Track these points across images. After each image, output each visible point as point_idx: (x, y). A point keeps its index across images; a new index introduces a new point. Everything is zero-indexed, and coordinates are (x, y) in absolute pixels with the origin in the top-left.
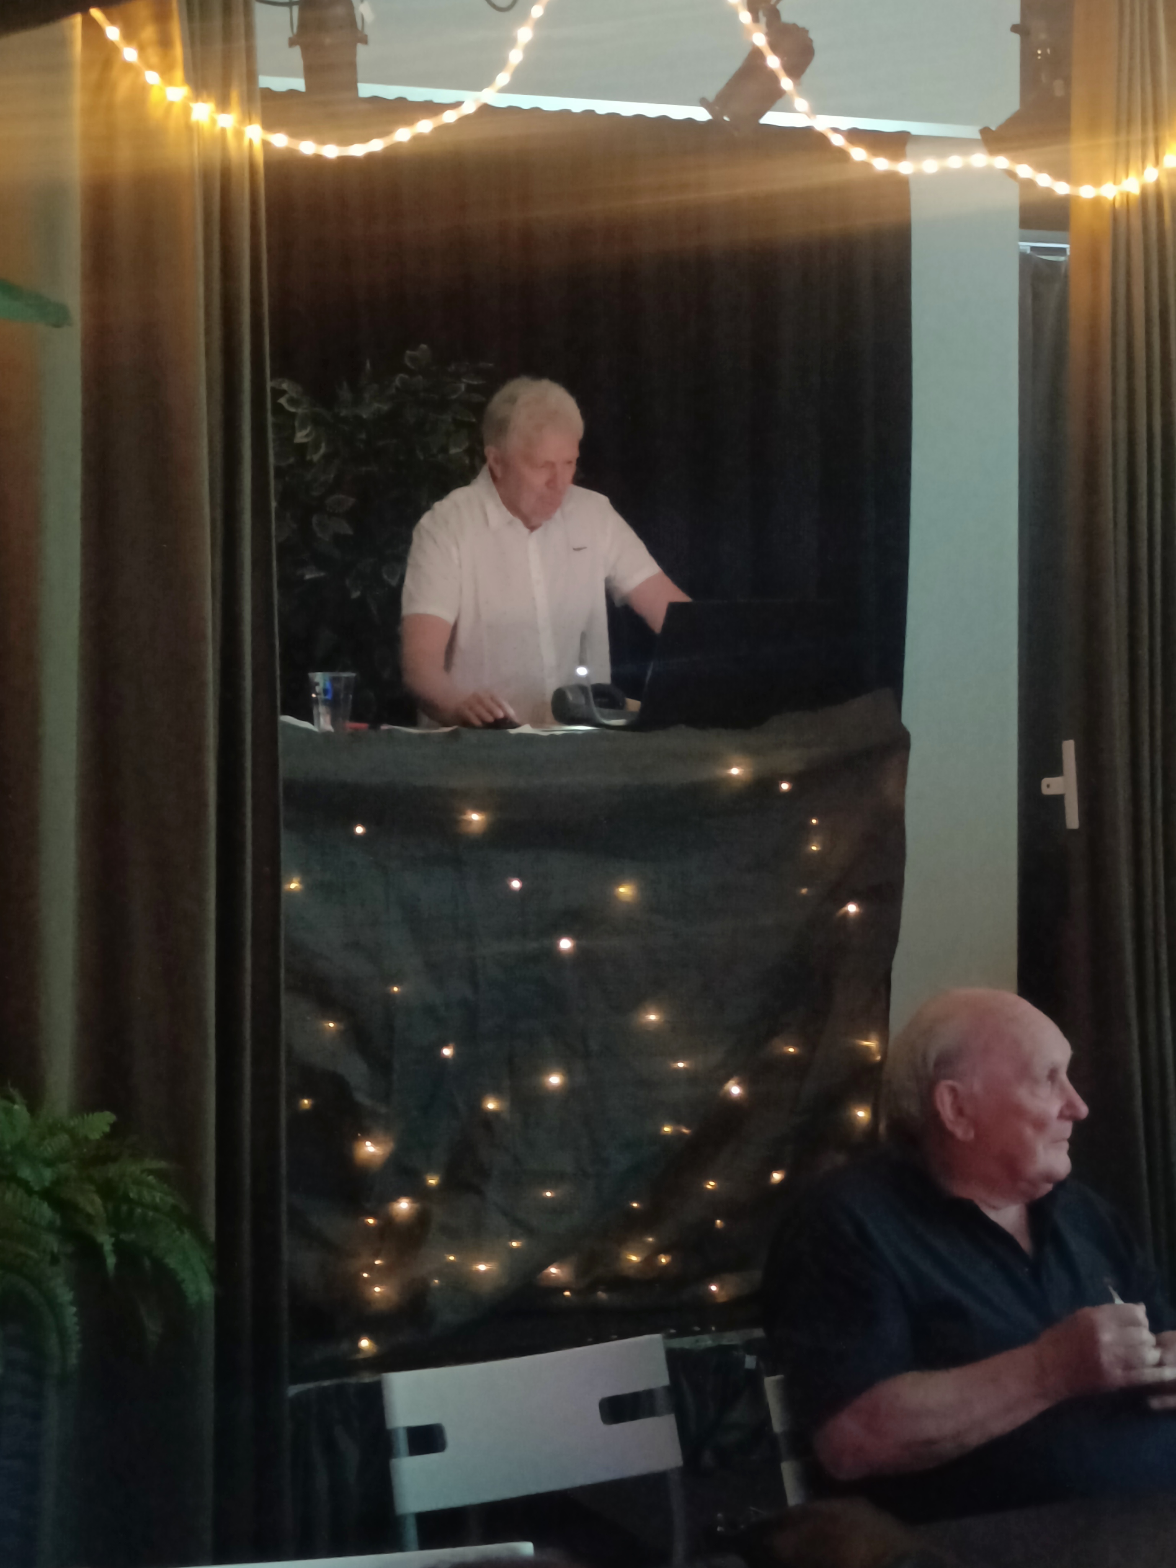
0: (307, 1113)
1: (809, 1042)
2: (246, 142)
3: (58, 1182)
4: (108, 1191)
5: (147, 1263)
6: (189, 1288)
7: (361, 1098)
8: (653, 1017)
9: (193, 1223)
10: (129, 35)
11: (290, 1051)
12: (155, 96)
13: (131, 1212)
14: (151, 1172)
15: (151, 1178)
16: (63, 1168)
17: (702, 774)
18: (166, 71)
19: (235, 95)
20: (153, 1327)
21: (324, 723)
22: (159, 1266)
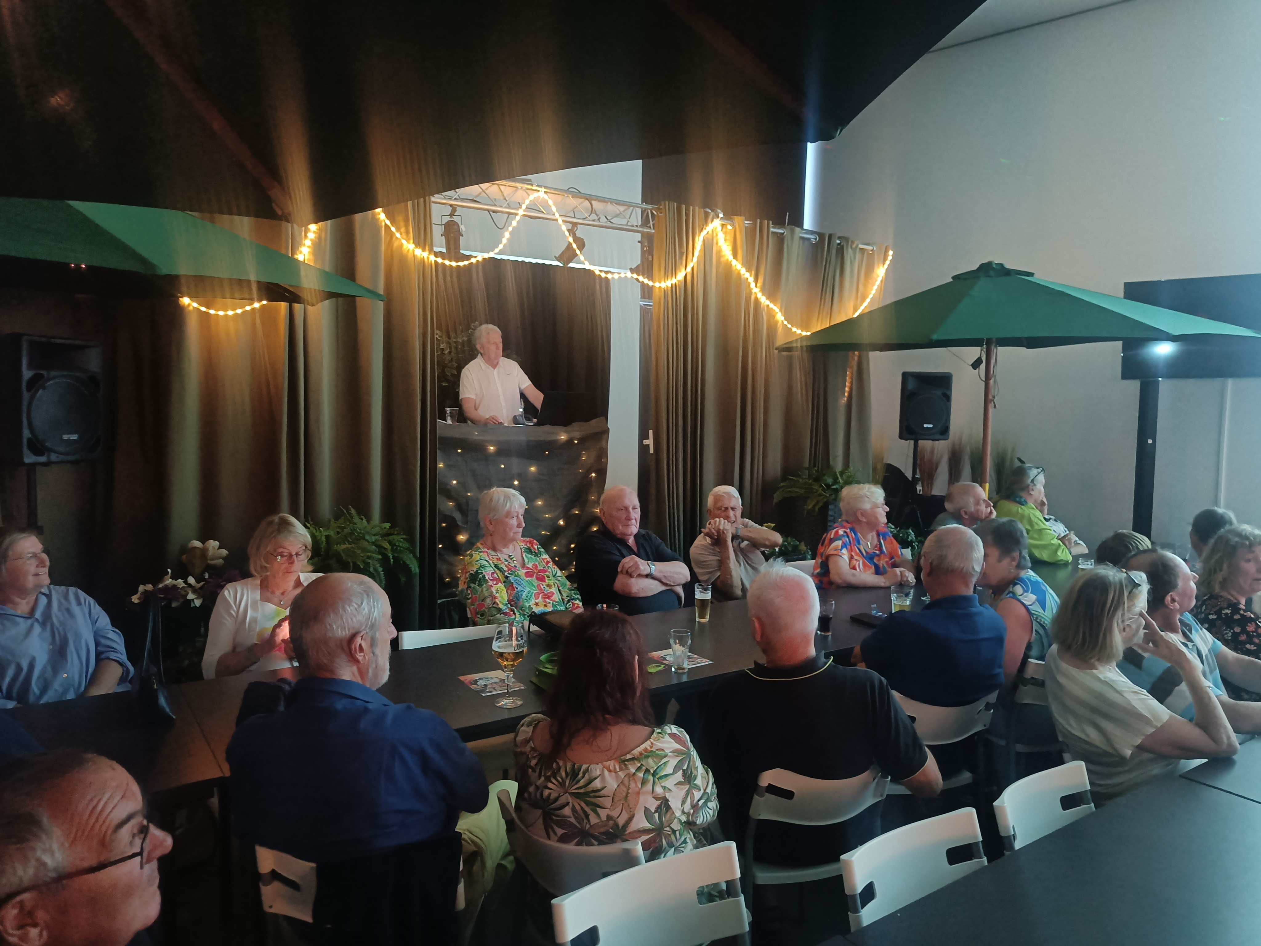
0: (444, 527)
1: (582, 510)
2: (430, 261)
3: (376, 540)
4: (390, 543)
5: (401, 562)
6: (413, 569)
7: (459, 523)
8: (540, 503)
9: (413, 552)
10: (398, 229)
11: (439, 509)
12: (405, 247)
13: (397, 548)
14: (401, 538)
15: (402, 540)
16: (377, 537)
17: (553, 438)
18: (408, 241)
19: (427, 248)
20: (403, 579)
21: (449, 421)
22: (404, 562)
